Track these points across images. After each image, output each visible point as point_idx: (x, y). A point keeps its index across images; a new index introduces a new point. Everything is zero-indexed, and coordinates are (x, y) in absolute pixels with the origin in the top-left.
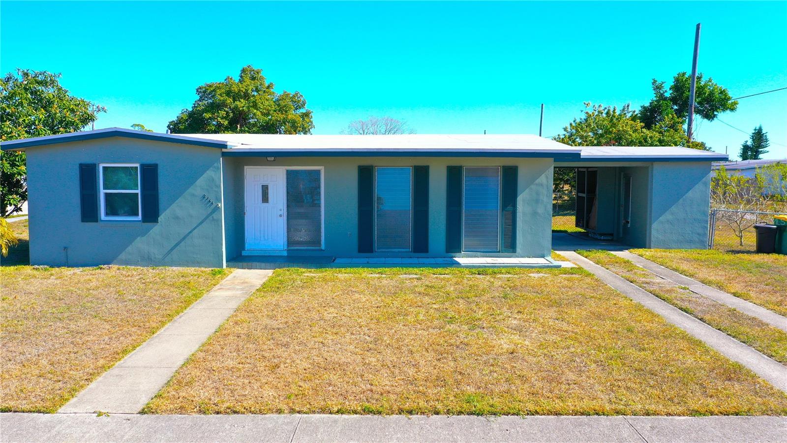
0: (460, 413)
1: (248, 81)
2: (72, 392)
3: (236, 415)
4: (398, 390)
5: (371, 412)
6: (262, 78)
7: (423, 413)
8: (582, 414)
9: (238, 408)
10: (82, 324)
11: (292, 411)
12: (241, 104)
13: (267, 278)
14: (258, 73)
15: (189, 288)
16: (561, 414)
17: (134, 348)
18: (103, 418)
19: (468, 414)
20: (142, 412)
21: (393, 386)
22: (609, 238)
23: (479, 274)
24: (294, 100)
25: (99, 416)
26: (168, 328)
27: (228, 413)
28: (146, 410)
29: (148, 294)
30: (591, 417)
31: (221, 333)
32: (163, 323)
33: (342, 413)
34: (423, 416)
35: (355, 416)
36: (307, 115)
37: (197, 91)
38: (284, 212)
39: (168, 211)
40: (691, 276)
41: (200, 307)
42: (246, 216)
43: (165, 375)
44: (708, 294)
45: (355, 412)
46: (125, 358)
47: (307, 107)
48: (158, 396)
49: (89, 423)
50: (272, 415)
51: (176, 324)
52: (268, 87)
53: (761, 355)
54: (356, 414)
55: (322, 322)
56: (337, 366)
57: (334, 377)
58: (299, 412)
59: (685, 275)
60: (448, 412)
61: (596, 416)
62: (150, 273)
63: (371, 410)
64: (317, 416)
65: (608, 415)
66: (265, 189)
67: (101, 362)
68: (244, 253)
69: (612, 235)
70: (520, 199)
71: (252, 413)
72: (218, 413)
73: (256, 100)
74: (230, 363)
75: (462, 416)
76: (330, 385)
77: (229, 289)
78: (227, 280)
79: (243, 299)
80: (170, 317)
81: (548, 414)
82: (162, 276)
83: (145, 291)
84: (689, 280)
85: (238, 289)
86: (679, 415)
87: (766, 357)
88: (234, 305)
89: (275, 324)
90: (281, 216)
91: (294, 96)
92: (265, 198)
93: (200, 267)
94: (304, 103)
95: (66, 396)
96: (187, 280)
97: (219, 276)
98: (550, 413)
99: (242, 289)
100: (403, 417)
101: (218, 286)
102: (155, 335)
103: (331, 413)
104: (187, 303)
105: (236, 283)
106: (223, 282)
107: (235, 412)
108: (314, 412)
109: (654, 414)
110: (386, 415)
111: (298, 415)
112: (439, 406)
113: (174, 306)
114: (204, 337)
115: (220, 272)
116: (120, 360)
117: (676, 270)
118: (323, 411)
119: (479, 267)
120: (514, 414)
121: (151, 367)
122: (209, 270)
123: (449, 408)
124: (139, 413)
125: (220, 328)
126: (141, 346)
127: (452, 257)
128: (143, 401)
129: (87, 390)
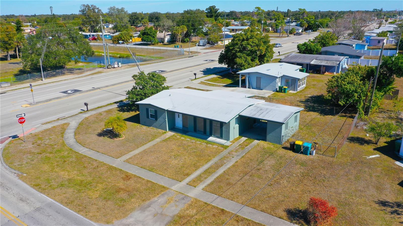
10: (132, 144)
11: (135, 165)
13: (170, 136)
15: (155, 137)
17: (133, 151)
18: (120, 161)
19: (149, 171)
20: (124, 161)
21: (148, 165)
23: (206, 143)
31: (145, 150)
38: (182, 120)
39: (158, 119)
41: (150, 143)
42: (176, 120)
48: (127, 160)
53: (200, 174)
62: (154, 130)
68: (175, 127)
70: (223, 127)
71: (132, 164)
72: (129, 163)
74: (138, 156)
77: (160, 138)
79: (158, 142)
80: (143, 145)
81: (156, 173)
83: (147, 137)
84: (243, 155)
86: (167, 177)
88: (155, 143)
92: (179, 117)
96: (157, 134)
100: (143, 169)
102: (138, 148)
106: (162, 136)
113: (147, 142)
114: (141, 151)
116: (129, 153)
120: (153, 172)
121: (131, 155)
122: (164, 131)
127: (210, 136)
129: (122, 157)
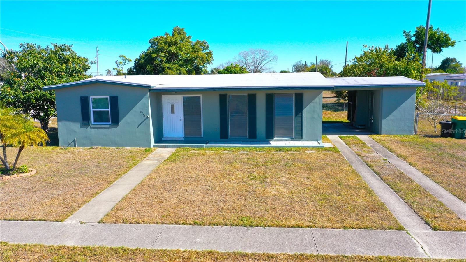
0: (236, 225)
1: (176, 35)
2: (71, 213)
3: (138, 224)
4: (212, 214)
5: (197, 224)
6: (184, 33)
7: (220, 225)
8: (292, 227)
9: (140, 221)
10: (79, 179)
11: (163, 223)
12: (173, 49)
13: (171, 154)
14: (182, 30)
15: (132, 159)
16: (282, 227)
17: (101, 191)
18: (83, 224)
19: (240, 226)
20: (99, 222)
21: (211, 212)
22: (363, 127)
23: (280, 151)
24: (202, 45)
25: (81, 223)
26: (118, 181)
27: (135, 224)
28: (101, 221)
29: (112, 163)
30: (296, 228)
31: (142, 184)
32: (116, 179)
33: (184, 225)
34: (219, 226)
35: (190, 226)
36: (209, 53)
37: (149, 42)
38: (183, 118)
39: (123, 120)
40: (394, 152)
41: (135, 170)
42: (163, 120)
43: (112, 204)
44: (396, 163)
45: (190, 224)
46: (96, 196)
47: (210, 49)
48: (107, 215)
49: (77, 227)
50: (154, 225)
51: (123, 179)
52: (188, 38)
53: (399, 198)
54: (191, 225)
55: (190, 179)
56: (189, 202)
57: (186, 208)
58: (166, 224)
59: (391, 151)
60: (231, 225)
61: (298, 228)
62: (115, 150)
63: (197, 223)
64: (173, 225)
65: (303, 228)
66: (173, 107)
67: (85, 198)
68: (163, 139)
69: (364, 125)
70: (305, 111)
71: (146, 223)
72: (131, 223)
73: (181, 46)
74: (142, 200)
75: (237, 227)
76: (183, 211)
77: (151, 160)
78: (152, 155)
79: (157, 166)
80: (120, 175)
81: (276, 227)
82: (121, 152)
83: (111, 161)
84: (392, 154)
85: (156, 160)
86: (337, 229)
87: (401, 199)
88: (152, 169)
89: (168, 179)
90: (181, 120)
91: (202, 43)
92: (173, 111)
93: (140, 147)
94: (208, 48)
95: (68, 214)
96: (132, 154)
97: (148, 152)
98: (277, 226)
99: (158, 160)
100: (211, 227)
101: (146, 158)
102: (112, 185)
103: (179, 224)
104: (130, 168)
105: (156, 156)
106: (150, 156)
107: (138, 223)
108: (172, 224)
109: (325, 228)
110: (204, 225)
111: (165, 225)
112: (228, 222)
113: (123, 169)
114: (133, 186)
115: (149, 150)
116: (94, 197)
117: (387, 148)
118: (176, 223)
119: (281, 147)
120: (260, 226)
121: (107, 201)
122: (144, 149)
123: (232, 223)
124: (98, 223)
125: (142, 182)
126: (105, 190)
127: (269, 141)
128: (101, 217)
129: (78, 212)
